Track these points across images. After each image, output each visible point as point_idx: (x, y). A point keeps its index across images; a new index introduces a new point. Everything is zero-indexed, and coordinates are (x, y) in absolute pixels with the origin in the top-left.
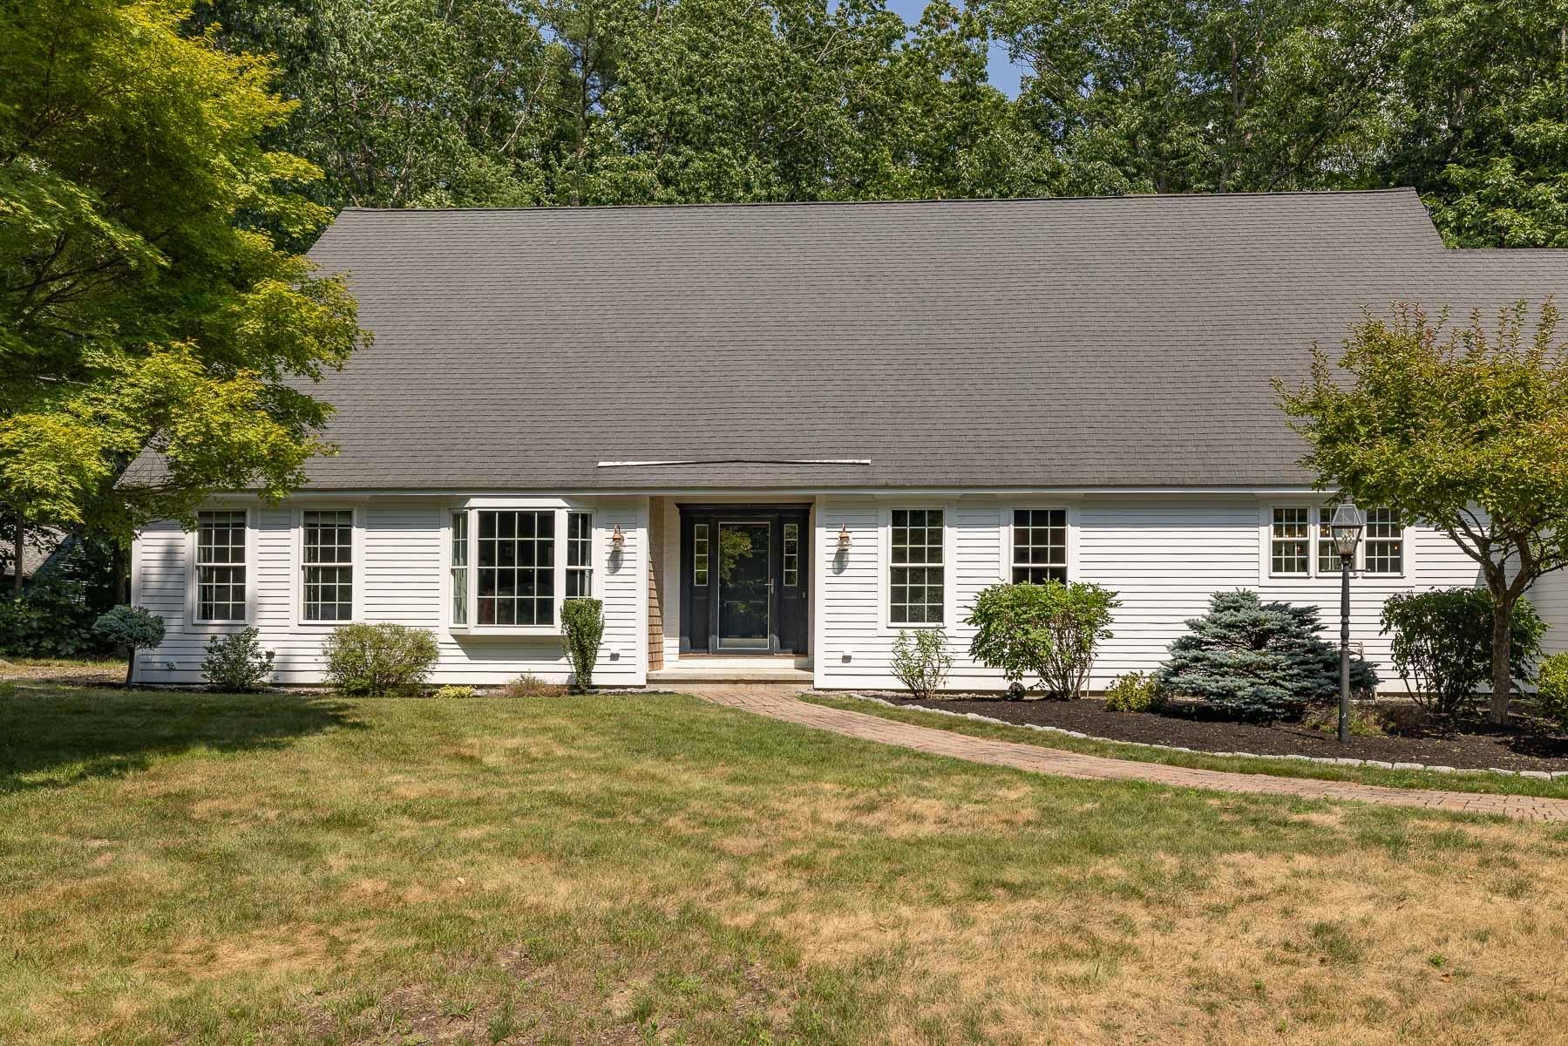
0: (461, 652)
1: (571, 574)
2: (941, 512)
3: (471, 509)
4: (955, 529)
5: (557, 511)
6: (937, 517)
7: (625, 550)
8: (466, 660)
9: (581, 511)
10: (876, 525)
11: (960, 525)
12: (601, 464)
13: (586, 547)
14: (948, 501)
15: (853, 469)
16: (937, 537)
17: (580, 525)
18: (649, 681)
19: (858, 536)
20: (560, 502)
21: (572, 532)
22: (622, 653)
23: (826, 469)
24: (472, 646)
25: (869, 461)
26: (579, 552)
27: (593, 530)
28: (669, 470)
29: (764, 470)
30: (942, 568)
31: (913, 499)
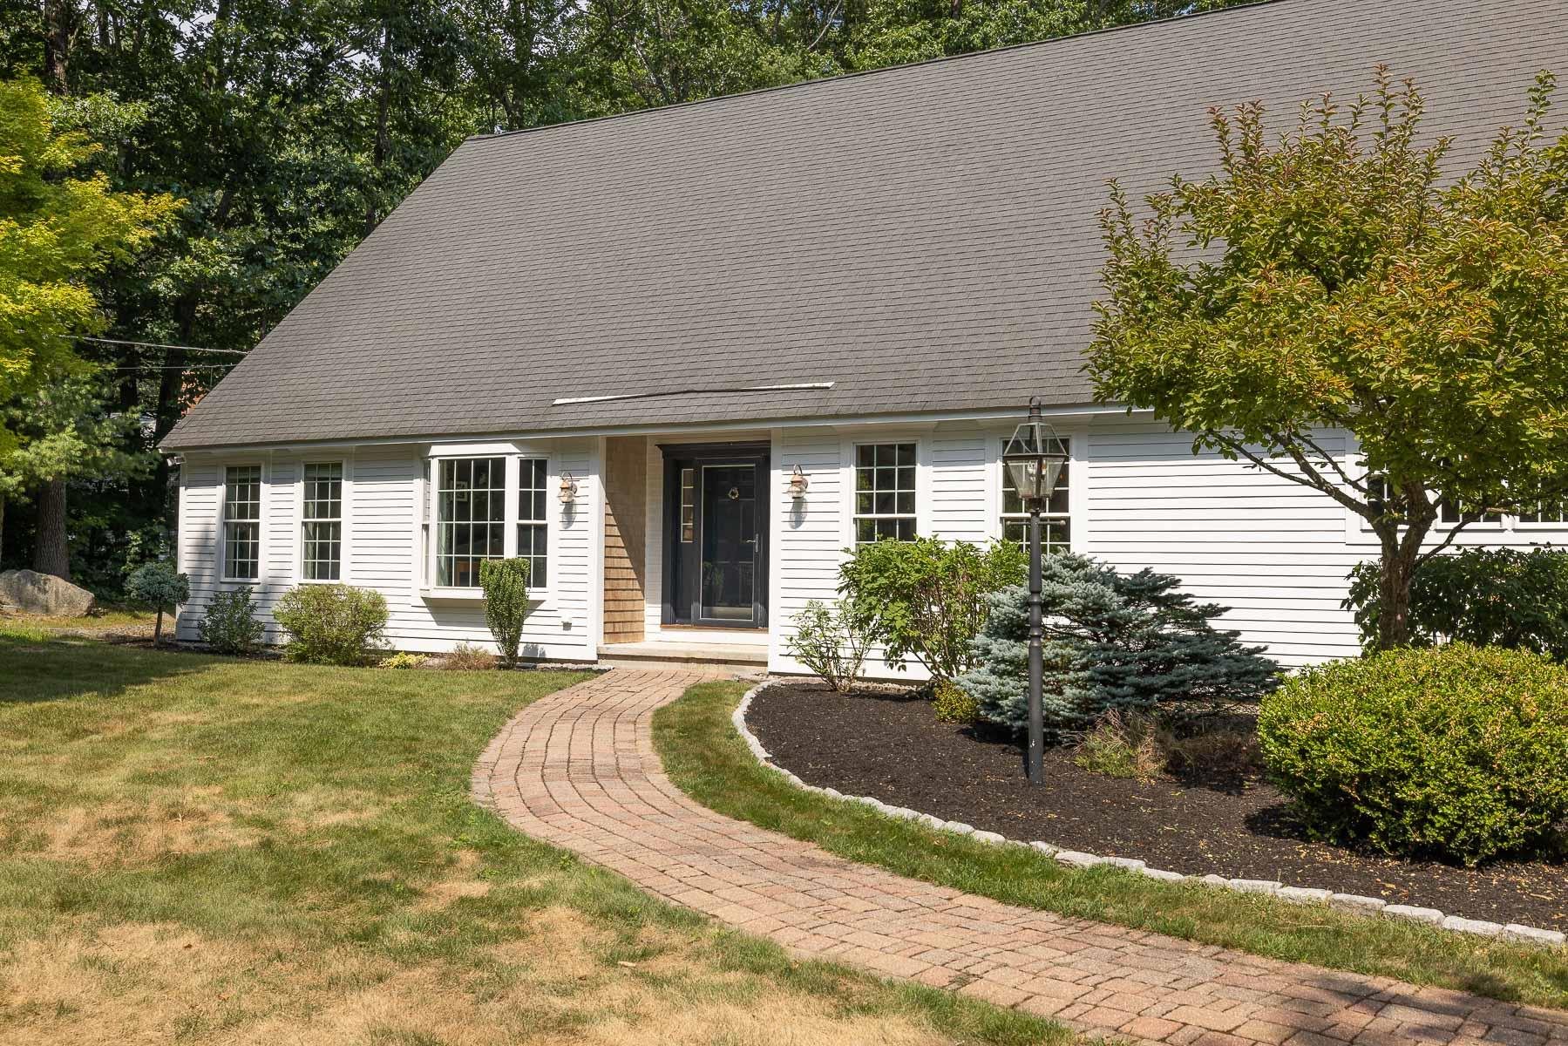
0: (429, 617)
1: (523, 530)
2: (914, 446)
3: (433, 457)
4: (931, 468)
5: (507, 457)
6: (908, 454)
7: (577, 501)
8: (434, 625)
9: (535, 456)
10: (837, 465)
11: (936, 463)
12: (558, 402)
13: (541, 498)
14: (922, 432)
15: (809, 395)
16: (908, 479)
17: (534, 473)
18: (600, 656)
19: (818, 479)
20: (509, 447)
21: (524, 481)
22: (574, 622)
23: (780, 397)
24: (441, 610)
25: (829, 384)
26: (533, 504)
27: (548, 478)
28: (620, 405)
29: (713, 401)
30: (915, 519)
31: (880, 431)
